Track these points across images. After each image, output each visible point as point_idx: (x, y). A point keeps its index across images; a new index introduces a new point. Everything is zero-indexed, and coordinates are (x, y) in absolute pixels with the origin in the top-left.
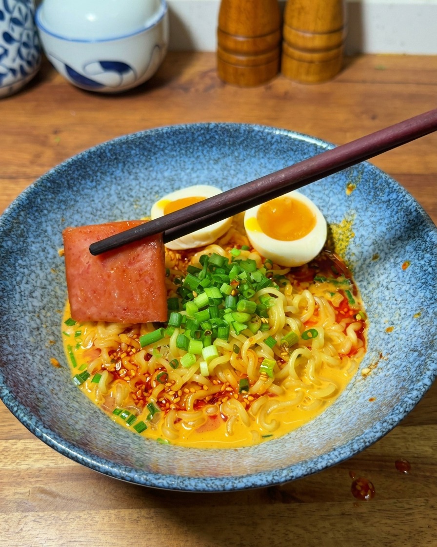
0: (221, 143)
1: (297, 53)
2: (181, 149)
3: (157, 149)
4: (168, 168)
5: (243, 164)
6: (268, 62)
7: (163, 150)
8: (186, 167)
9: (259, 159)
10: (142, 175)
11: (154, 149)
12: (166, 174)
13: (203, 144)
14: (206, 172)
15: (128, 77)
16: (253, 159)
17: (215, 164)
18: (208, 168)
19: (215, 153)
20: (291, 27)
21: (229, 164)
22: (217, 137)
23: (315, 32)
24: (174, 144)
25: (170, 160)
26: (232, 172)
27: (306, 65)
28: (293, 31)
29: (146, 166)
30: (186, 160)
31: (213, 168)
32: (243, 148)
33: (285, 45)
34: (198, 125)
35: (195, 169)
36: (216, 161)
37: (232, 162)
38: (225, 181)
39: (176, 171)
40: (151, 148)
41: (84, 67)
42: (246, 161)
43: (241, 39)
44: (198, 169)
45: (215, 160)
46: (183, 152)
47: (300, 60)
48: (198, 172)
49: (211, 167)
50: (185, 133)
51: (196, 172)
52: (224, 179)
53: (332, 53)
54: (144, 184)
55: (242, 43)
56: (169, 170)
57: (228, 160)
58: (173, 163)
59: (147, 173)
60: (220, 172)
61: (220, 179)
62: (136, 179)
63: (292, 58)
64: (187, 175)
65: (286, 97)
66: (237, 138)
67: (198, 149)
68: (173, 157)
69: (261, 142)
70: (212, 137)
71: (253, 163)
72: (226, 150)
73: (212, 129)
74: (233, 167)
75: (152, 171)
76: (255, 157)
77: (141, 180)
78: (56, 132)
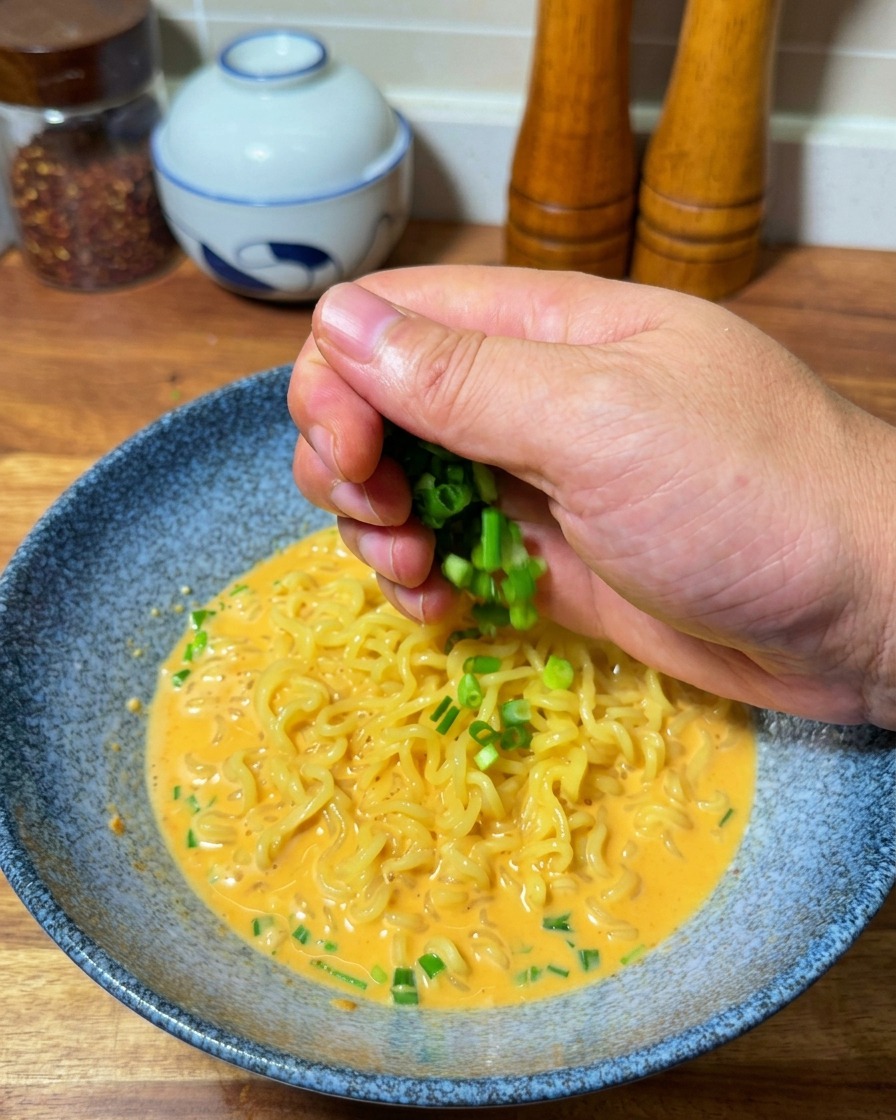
0: (200, 447)
1: (664, 242)
2: (141, 498)
3: (101, 525)
4: (139, 545)
5: (257, 462)
7: (111, 519)
8: (167, 526)
9: (280, 437)
10: (107, 588)
11: (97, 526)
12: (143, 559)
13: (171, 466)
14: (204, 512)
15: (324, 275)
16: (271, 442)
17: (211, 488)
18: (204, 505)
19: (200, 471)
21: (234, 474)
22: (187, 439)
23: (705, 205)
24: (122, 494)
25: (132, 529)
26: (248, 487)
28: (661, 199)
29: (103, 567)
30: (159, 511)
31: (211, 499)
32: (243, 434)
33: (642, 226)
34: (142, 435)
35: (184, 519)
36: (210, 483)
37: (236, 469)
38: (245, 510)
39: (154, 543)
40: (90, 528)
42: (261, 454)
43: (553, 210)
44: (188, 517)
45: (205, 483)
46: (146, 501)
48: (192, 520)
49: (206, 498)
50: (128, 464)
51: (188, 523)
52: (242, 507)
53: (737, 246)
54: (122, 602)
55: (556, 218)
56: (144, 550)
57: (229, 470)
58: (142, 531)
59: (111, 578)
60: (227, 499)
61: (235, 512)
62: (103, 602)
64: (176, 538)
66: (222, 420)
67: (166, 482)
68: (135, 519)
69: (268, 405)
70: (181, 445)
71: (275, 449)
72: (214, 454)
73: (170, 431)
74: (245, 477)
75: (119, 568)
76: (269, 437)
77: (112, 599)
78: (174, 379)
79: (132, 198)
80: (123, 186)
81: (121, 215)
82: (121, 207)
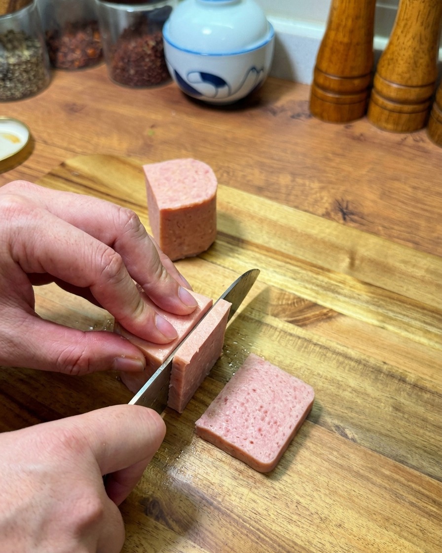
1: (381, 100)
6: (352, 103)
15: (223, 91)
20: (381, 76)
27: (387, 112)
28: (381, 80)
33: (373, 91)
41: (189, 74)
47: (384, 108)
55: (334, 81)
63: (377, 104)
65: (360, 139)
78: (153, 126)
79: (154, 49)
80: (152, 43)
81: (149, 56)
82: (149, 52)
